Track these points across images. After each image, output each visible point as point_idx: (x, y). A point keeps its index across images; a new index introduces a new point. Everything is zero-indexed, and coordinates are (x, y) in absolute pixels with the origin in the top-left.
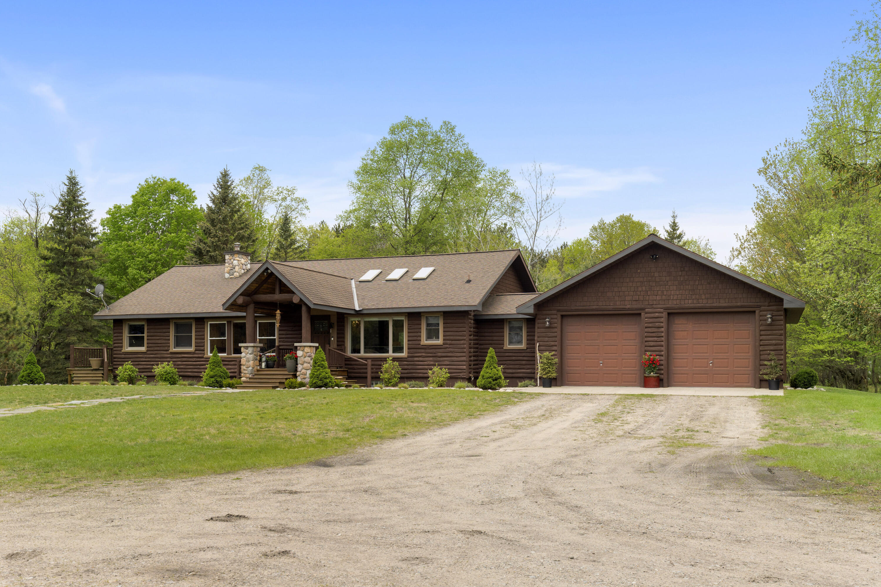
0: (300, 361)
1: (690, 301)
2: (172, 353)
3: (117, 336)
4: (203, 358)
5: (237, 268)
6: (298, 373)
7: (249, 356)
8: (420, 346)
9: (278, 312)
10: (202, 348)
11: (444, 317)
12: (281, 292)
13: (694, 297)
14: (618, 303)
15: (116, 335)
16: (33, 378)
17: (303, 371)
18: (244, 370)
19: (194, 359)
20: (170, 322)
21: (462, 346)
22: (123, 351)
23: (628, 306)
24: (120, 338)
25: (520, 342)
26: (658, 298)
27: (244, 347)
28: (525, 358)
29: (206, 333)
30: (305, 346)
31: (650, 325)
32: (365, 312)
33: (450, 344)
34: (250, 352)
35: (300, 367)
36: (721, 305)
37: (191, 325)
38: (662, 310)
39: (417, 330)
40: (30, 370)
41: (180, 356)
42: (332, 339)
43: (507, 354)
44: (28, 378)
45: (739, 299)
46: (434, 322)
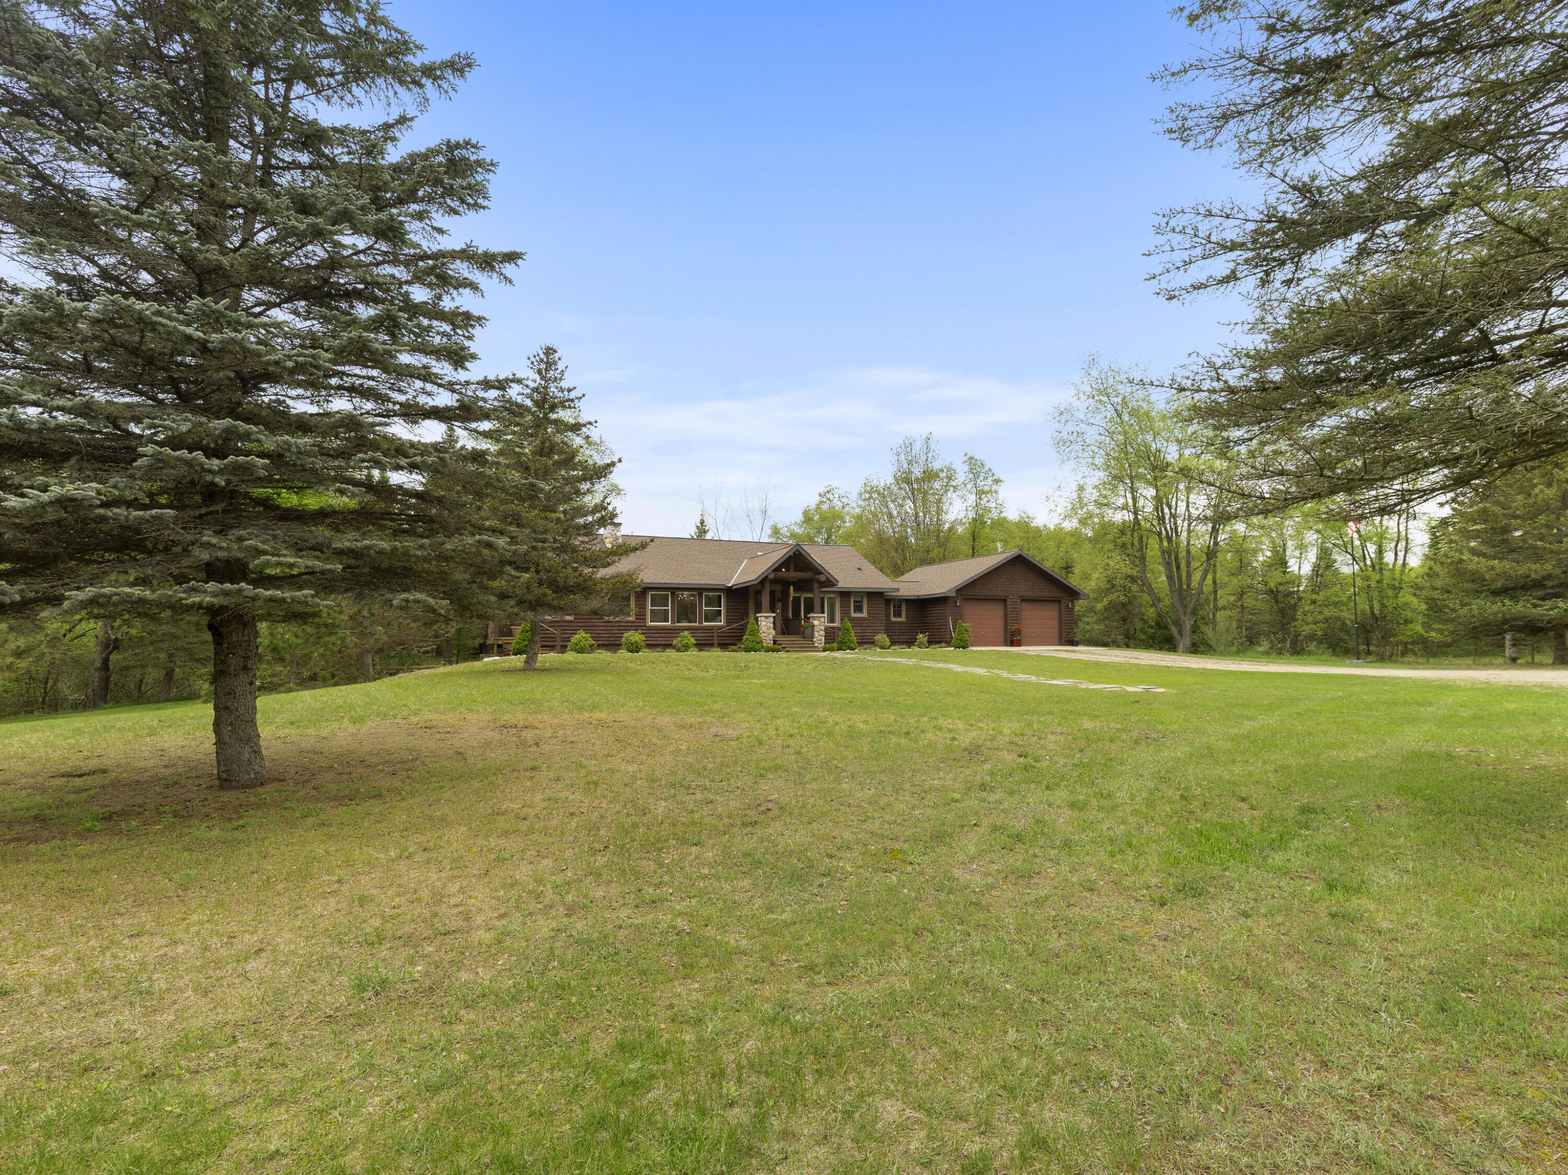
0: (815, 629)
1: (1031, 592)
6: (816, 640)
7: (769, 624)
8: (850, 618)
11: (867, 596)
14: (996, 592)
17: (820, 637)
21: (881, 619)
23: (1000, 594)
25: (900, 615)
26: (1015, 589)
27: (765, 616)
28: (905, 628)
30: (820, 617)
31: (1012, 607)
33: (873, 617)
34: (771, 621)
35: (816, 634)
36: (1045, 595)
38: (1017, 598)
39: (847, 606)
43: (893, 625)
45: (1050, 592)
46: (859, 599)
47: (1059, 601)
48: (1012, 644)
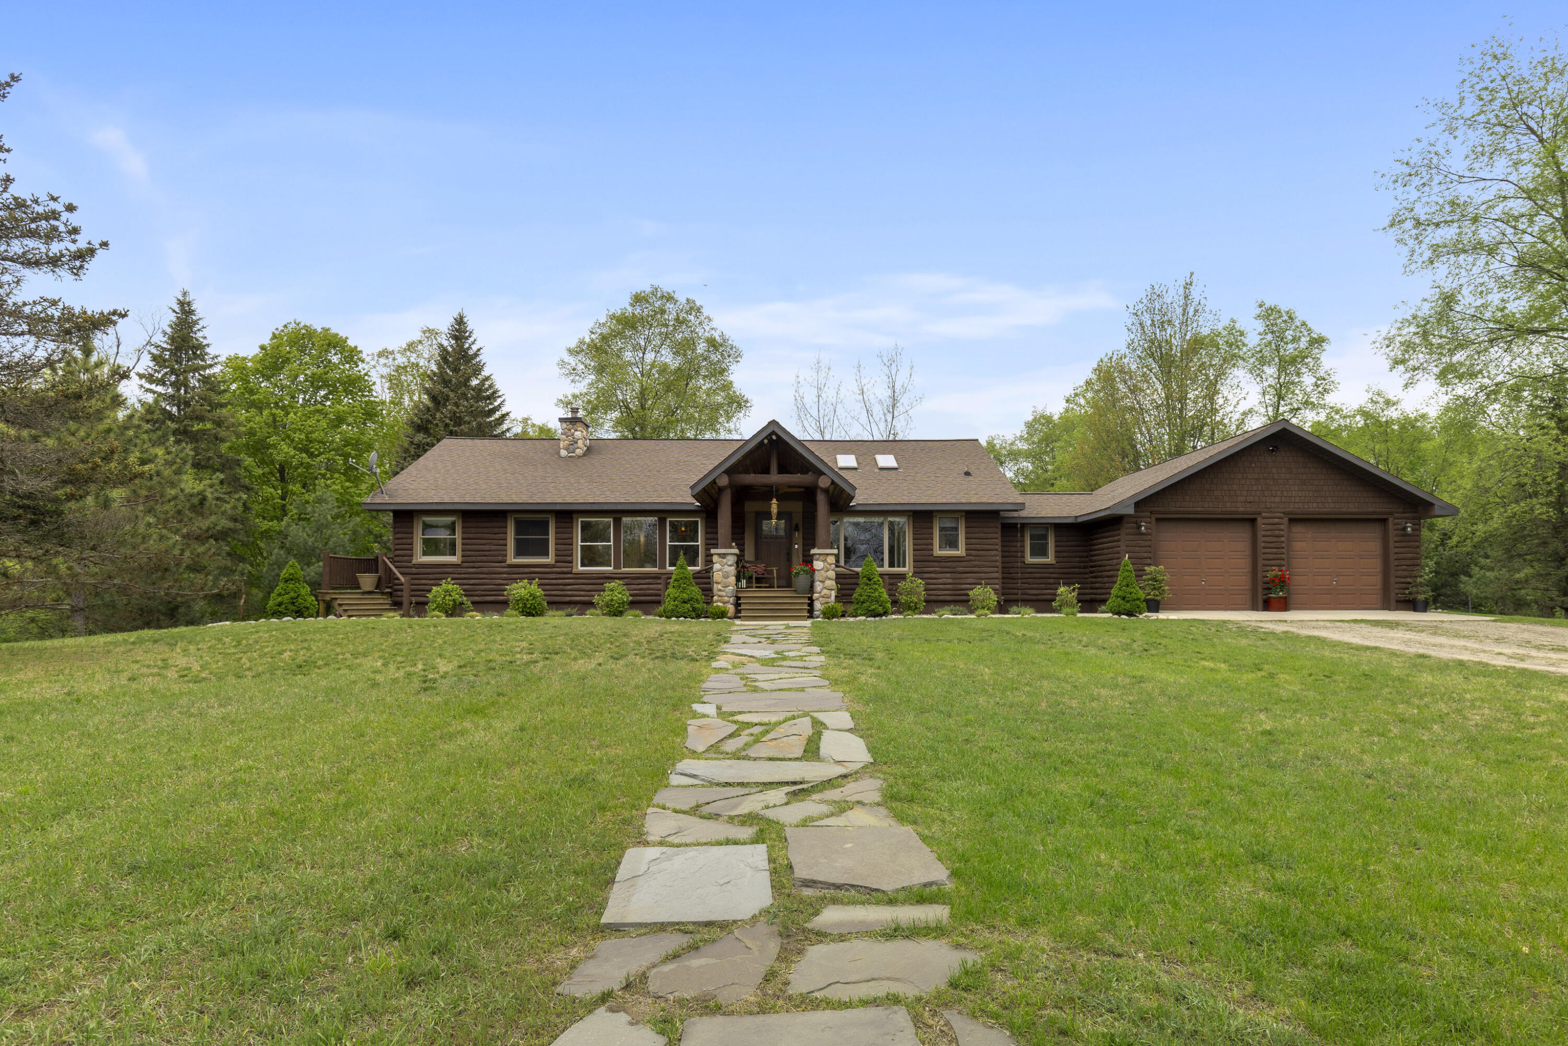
0: (818, 576)
1: (1315, 505)
2: (511, 566)
3: (402, 538)
4: (571, 573)
5: (580, 443)
6: (816, 596)
7: (727, 568)
8: (931, 558)
9: (774, 501)
10: (570, 558)
11: (966, 518)
12: (782, 470)
13: (1319, 500)
14: (1228, 505)
15: (399, 536)
16: (302, 606)
17: (825, 591)
18: (720, 590)
19: (554, 576)
20: (506, 517)
21: (994, 558)
22: (414, 561)
23: (1242, 509)
24: (409, 541)
25: (1044, 553)
26: (1277, 499)
27: (719, 554)
28: (1053, 575)
29: (574, 535)
30: (828, 555)
31: (1269, 533)
32: (859, 508)
33: (976, 556)
34: (730, 563)
35: (818, 586)
36: (1350, 510)
37: (548, 522)
38: (1282, 515)
39: (927, 536)
40: (295, 592)
41: (527, 570)
42: (796, 546)
43: (1029, 570)
44: (291, 607)
45: (1370, 504)
46: (949, 524)
47: (1384, 521)
48: (1268, 605)
